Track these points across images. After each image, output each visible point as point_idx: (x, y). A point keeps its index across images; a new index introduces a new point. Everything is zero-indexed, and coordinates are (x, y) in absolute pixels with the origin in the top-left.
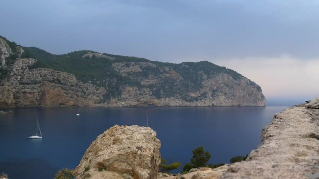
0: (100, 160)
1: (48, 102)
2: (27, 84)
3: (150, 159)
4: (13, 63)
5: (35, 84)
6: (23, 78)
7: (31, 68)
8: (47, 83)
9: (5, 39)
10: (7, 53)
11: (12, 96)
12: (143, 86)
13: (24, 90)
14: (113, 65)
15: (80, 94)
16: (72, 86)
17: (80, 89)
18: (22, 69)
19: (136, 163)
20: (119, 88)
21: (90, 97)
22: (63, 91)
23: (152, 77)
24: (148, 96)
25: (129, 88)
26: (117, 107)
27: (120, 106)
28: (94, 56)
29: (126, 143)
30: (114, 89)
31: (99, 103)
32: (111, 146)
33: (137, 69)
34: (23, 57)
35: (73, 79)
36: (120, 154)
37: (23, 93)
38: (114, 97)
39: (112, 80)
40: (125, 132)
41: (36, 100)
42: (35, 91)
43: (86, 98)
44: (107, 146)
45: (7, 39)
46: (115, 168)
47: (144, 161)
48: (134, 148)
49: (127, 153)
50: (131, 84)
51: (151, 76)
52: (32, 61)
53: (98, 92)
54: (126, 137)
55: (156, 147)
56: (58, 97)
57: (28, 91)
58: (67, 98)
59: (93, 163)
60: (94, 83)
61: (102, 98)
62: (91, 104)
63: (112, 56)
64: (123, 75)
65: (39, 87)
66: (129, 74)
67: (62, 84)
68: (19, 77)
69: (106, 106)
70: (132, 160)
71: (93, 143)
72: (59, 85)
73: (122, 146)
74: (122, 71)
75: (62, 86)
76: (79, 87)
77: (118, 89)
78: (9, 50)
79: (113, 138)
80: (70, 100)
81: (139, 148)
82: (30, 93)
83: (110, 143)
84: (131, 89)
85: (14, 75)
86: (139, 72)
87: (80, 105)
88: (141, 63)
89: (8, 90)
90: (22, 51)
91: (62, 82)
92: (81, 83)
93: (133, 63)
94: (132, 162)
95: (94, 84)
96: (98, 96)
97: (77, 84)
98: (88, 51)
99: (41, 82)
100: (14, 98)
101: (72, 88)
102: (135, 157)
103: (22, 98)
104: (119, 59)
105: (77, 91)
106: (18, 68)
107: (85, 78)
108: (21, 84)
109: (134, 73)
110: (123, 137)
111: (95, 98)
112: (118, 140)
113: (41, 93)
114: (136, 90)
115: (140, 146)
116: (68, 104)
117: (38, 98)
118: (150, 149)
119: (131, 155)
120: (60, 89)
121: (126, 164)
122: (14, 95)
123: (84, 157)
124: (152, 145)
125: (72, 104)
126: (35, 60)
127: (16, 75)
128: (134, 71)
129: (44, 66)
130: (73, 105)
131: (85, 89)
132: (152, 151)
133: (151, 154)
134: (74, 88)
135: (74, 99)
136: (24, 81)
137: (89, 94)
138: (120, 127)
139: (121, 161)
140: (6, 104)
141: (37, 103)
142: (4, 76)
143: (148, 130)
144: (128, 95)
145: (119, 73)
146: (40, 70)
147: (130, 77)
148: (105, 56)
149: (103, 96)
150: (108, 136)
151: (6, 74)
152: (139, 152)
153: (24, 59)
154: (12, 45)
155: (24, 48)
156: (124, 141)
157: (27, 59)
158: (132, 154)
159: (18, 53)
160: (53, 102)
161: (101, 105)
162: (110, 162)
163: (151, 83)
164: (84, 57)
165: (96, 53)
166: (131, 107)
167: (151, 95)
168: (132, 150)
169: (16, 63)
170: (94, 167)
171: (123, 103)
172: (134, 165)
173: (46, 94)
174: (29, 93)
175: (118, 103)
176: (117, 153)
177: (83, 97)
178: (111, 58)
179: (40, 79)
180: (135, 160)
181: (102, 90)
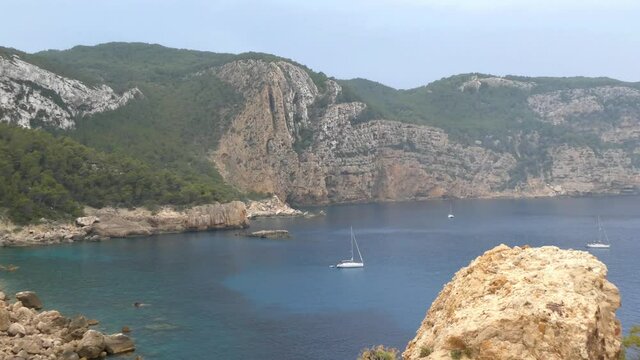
0: (456, 331)
1: (392, 193)
2: (350, 155)
3: (584, 337)
4: (322, 115)
5: (365, 154)
6: (342, 143)
7: (356, 122)
8: (389, 151)
9: (305, 67)
10: (309, 95)
11: (323, 182)
12: (607, 146)
13: (344, 168)
14: (531, 101)
15: (457, 170)
16: (439, 154)
17: (456, 161)
18: (339, 125)
19: (545, 345)
20: (546, 152)
21: (479, 176)
22: (421, 166)
23: (629, 120)
24: (620, 167)
25: (569, 152)
26: (543, 198)
27: (551, 195)
28: (484, 85)
29: (521, 292)
30: (534, 157)
31: (502, 189)
32: (487, 297)
33: (589, 104)
34: (339, 101)
35: (442, 140)
36: (503, 321)
37: (342, 173)
38: (536, 175)
39: (528, 136)
40: (523, 262)
41: (369, 187)
42: (366, 168)
43: (471, 180)
44: (476, 298)
45: (309, 67)
46: (492, 353)
47: (567, 341)
48: (540, 307)
49: (522, 317)
50: (575, 142)
51: (626, 118)
52: (356, 108)
53: (498, 164)
54: (523, 276)
55: (605, 304)
56: (412, 180)
57: (353, 169)
58: (430, 181)
59: (442, 338)
60: (487, 145)
61: (508, 178)
62: (483, 191)
63: (528, 80)
64: (556, 123)
65: (374, 160)
66: (569, 118)
67: (418, 151)
68: (334, 143)
69: (517, 196)
70: (535, 336)
71: (446, 288)
72: (413, 154)
73: (510, 299)
74: (552, 114)
75: (419, 155)
76: (455, 156)
77: (543, 156)
78: (314, 89)
79: (490, 278)
80: (436, 185)
81: (555, 307)
82: (356, 174)
83: (481, 289)
84: (576, 154)
85: (324, 140)
86: (595, 112)
87: (458, 194)
88: (599, 90)
89: (316, 170)
90: (338, 89)
91: (417, 147)
92: (458, 147)
93: (578, 91)
94: (535, 342)
95: (487, 148)
96: (498, 175)
97: (449, 150)
98: (472, 74)
99: (375, 150)
100: (327, 185)
101: (441, 158)
102: (543, 330)
103: (342, 185)
104: (544, 85)
105: (451, 165)
106: (331, 125)
107: (466, 136)
108: (338, 155)
109: (582, 115)
110: (516, 275)
111: (491, 178)
112: (503, 284)
113: (376, 173)
114: (589, 156)
115: (559, 302)
116: (432, 195)
117: (372, 184)
118: (586, 310)
119: (532, 323)
120: (415, 162)
121: (519, 345)
122: (326, 179)
123: (426, 319)
124: (592, 298)
125: (442, 193)
126: (362, 106)
127: (329, 138)
128: (581, 110)
129: (381, 116)
130: (444, 197)
131: (467, 159)
132: (591, 316)
133: (590, 325)
134: (443, 158)
135: (444, 183)
136: (344, 149)
137: (478, 171)
138: (511, 251)
139: (506, 339)
140: (313, 197)
141: (369, 194)
142: (307, 142)
143: (583, 259)
144: (568, 168)
145: (545, 118)
146: (373, 124)
147: (574, 125)
148: (511, 82)
149: (510, 173)
150: (478, 273)
151: (309, 138)
152: (554, 317)
153: (341, 106)
154: (319, 80)
155: (340, 82)
156: (518, 286)
157: (346, 105)
158: (536, 322)
159: (330, 94)
160: (403, 190)
161: (506, 193)
162: (480, 337)
163: (627, 137)
164: (462, 88)
165: (490, 76)
166: (577, 195)
167: (630, 167)
168: (535, 311)
169: (327, 115)
170: (443, 348)
171: (558, 188)
172: (540, 350)
173: (388, 173)
174: (354, 174)
175: (546, 189)
176: (497, 316)
177: (464, 178)
178: (525, 85)
179: (374, 143)
180: (543, 339)
181: (507, 160)
